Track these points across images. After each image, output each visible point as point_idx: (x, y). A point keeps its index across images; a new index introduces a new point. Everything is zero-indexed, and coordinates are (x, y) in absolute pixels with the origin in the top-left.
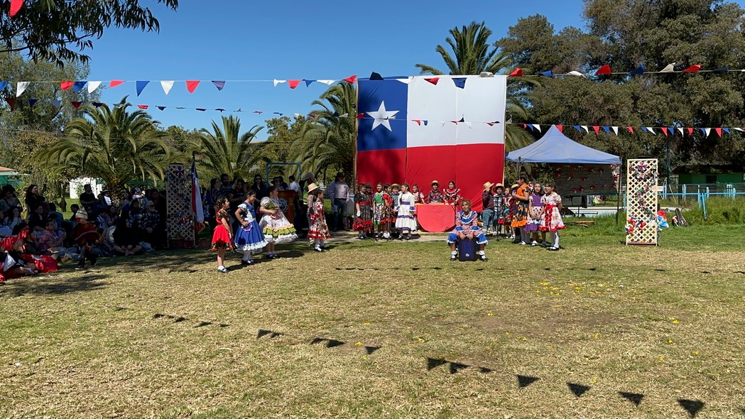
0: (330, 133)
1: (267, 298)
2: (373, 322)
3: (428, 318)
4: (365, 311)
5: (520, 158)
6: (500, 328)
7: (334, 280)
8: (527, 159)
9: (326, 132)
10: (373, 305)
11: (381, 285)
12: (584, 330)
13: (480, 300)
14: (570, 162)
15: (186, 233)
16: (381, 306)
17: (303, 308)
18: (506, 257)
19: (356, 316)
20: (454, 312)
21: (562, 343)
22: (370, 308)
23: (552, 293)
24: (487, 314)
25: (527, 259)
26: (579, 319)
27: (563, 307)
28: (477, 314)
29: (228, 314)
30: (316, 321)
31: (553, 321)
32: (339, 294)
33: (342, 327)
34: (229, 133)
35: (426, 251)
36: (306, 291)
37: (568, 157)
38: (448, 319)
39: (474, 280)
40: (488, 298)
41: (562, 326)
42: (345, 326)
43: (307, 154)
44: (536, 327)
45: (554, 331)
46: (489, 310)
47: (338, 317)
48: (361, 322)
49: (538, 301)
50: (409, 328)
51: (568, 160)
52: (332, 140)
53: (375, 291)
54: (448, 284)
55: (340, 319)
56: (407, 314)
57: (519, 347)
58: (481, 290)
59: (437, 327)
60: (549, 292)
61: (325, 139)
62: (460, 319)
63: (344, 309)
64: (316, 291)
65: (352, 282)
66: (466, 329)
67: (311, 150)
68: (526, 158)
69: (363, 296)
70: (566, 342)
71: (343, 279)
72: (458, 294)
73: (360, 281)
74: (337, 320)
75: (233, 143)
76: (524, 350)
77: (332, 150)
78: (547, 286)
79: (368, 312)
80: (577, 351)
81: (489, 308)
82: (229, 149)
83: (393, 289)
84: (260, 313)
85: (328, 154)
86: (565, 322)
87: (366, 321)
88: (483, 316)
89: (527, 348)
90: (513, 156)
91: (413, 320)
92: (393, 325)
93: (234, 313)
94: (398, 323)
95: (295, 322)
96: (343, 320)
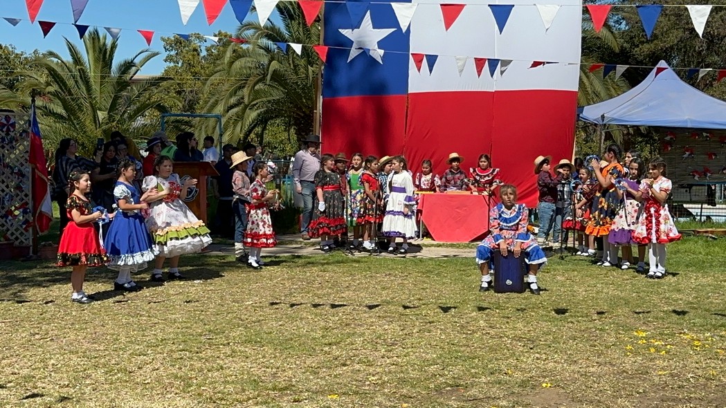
0: (275, 65)
1: (159, 349)
2: (344, 394)
3: (438, 390)
4: (330, 375)
5: (603, 117)
7: (277, 320)
8: (615, 120)
9: (266, 62)
10: (344, 365)
11: (359, 330)
13: (529, 360)
14: (689, 125)
15: (17, 234)
16: (357, 367)
17: (222, 368)
18: (576, 288)
19: (315, 383)
20: (483, 379)
22: (339, 371)
23: (652, 350)
24: (541, 384)
25: (611, 291)
26: (698, 396)
27: (672, 375)
28: (523, 384)
29: (89, 376)
30: (244, 390)
31: (653, 399)
32: (285, 345)
33: (289, 401)
34: (96, 60)
35: (438, 275)
36: (227, 338)
37: (686, 118)
38: (473, 392)
39: (520, 325)
40: (544, 357)
42: (295, 401)
43: (233, 100)
46: (545, 377)
47: (283, 384)
48: (323, 393)
49: (629, 363)
51: (686, 121)
52: (278, 77)
53: (348, 341)
54: (474, 332)
55: (286, 388)
56: (403, 381)
58: (531, 343)
59: (454, 404)
60: (648, 349)
61: (265, 75)
62: (495, 391)
63: (293, 370)
64: (244, 339)
65: (308, 324)
67: (240, 93)
68: (615, 116)
69: (327, 349)
71: (293, 319)
72: (492, 349)
73: (323, 324)
74: (281, 390)
75: (103, 77)
77: (277, 94)
78: (647, 338)
79: (335, 376)
81: (545, 374)
82: (95, 87)
83: (379, 337)
84: (146, 374)
85: (269, 102)
86: (673, 400)
87: (332, 392)
88: (534, 387)
90: (591, 113)
91: (413, 392)
92: (380, 399)
93: (99, 375)
94: (387, 395)
95: (208, 391)
96: (291, 390)
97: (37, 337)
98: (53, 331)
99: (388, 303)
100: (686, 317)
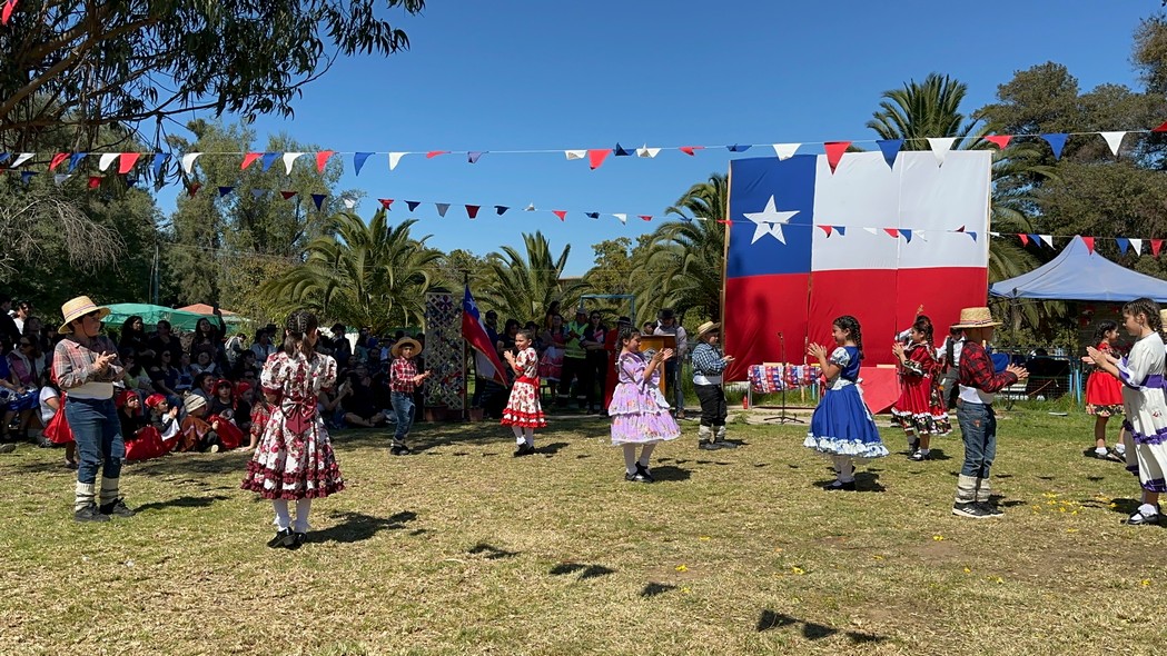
0: (691, 257)
2: (717, 536)
3: (818, 538)
4: (706, 520)
5: (1015, 291)
6: (954, 560)
8: (1028, 293)
9: (683, 255)
10: (723, 512)
11: (746, 484)
12: (1123, 572)
13: (922, 516)
14: (1108, 299)
16: (736, 514)
17: (601, 509)
19: (689, 526)
20: (868, 530)
21: (1073, 592)
22: (717, 516)
23: (1062, 510)
24: (932, 537)
26: (1111, 553)
27: (1082, 533)
28: (912, 536)
29: (478, 512)
30: (617, 529)
31: (1059, 554)
33: (659, 541)
36: (616, 486)
38: (855, 541)
39: (917, 485)
40: (940, 513)
41: (1076, 562)
42: (666, 540)
44: (1025, 563)
45: (1060, 569)
46: (937, 531)
47: (657, 526)
48: (696, 535)
49: (1035, 521)
50: (780, 550)
51: (1104, 294)
52: (693, 268)
53: (733, 492)
55: (659, 529)
56: (782, 528)
57: (987, 593)
58: (928, 501)
59: (832, 551)
60: (1058, 508)
61: (682, 266)
62: (879, 541)
63: (670, 514)
66: (887, 558)
69: (710, 498)
70: (1083, 590)
72: (883, 504)
74: (654, 530)
76: (996, 599)
77: (694, 284)
78: (1057, 499)
79: (712, 521)
80: (1104, 606)
81: (937, 527)
82: (533, 283)
83: (765, 490)
84: (530, 512)
85: (685, 291)
86: (1082, 556)
87: (704, 534)
88: (924, 539)
89: (1001, 596)
90: (1002, 288)
91: (791, 538)
92: (752, 543)
93: (488, 511)
94: (761, 540)
95: (581, 528)
96: (664, 531)
97: (445, 480)
98: (460, 475)
99: (781, 462)
100: (1104, 482)
